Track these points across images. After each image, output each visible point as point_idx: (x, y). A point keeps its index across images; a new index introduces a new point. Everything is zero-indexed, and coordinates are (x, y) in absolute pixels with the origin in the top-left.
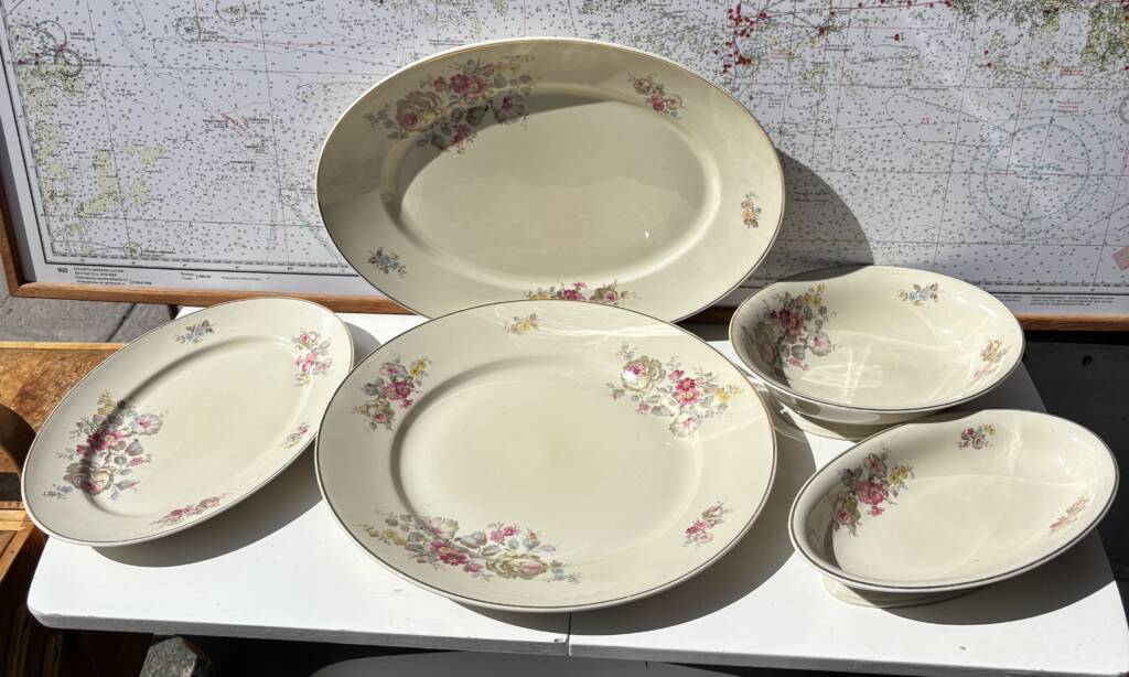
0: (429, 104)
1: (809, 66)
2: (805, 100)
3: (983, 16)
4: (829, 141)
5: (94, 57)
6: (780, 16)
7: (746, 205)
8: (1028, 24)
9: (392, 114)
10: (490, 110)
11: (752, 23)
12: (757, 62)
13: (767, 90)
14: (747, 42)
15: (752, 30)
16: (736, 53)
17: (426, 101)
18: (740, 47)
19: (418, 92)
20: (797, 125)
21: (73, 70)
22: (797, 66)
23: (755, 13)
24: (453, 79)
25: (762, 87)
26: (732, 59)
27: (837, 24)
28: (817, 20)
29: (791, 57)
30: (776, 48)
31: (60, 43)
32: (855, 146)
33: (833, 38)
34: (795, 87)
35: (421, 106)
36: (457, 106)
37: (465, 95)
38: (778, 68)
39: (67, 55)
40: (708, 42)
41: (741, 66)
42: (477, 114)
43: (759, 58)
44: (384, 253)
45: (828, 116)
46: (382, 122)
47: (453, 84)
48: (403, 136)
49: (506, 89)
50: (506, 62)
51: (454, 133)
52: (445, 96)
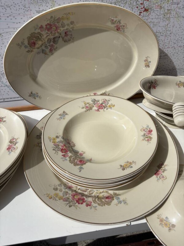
0: (39, 37)
1: (166, 11)
2: (164, 24)
4: (169, 38)
7: (146, 61)
9: (26, 43)
10: (61, 37)
12: (150, 10)
13: (153, 21)
14: (147, 3)
16: (144, 7)
17: (37, 36)
18: (145, 5)
19: (34, 33)
20: (161, 33)
22: (162, 11)
24: (46, 25)
25: (151, 20)
26: (142, 10)
29: (161, 8)
30: (157, 4)
32: (176, 39)
34: (161, 19)
35: (36, 38)
36: (49, 37)
37: (51, 32)
38: (156, 12)
40: (135, 4)
41: (145, 12)
42: (56, 39)
43: (151, 8)
44: (33, 93)
45: (170, 29)
46: (23, 46)
47: (46, 28)
48: (32, 51)
49: (65, 28)
50: (65, 16)
51: (49, 48)
52: (44, 33)
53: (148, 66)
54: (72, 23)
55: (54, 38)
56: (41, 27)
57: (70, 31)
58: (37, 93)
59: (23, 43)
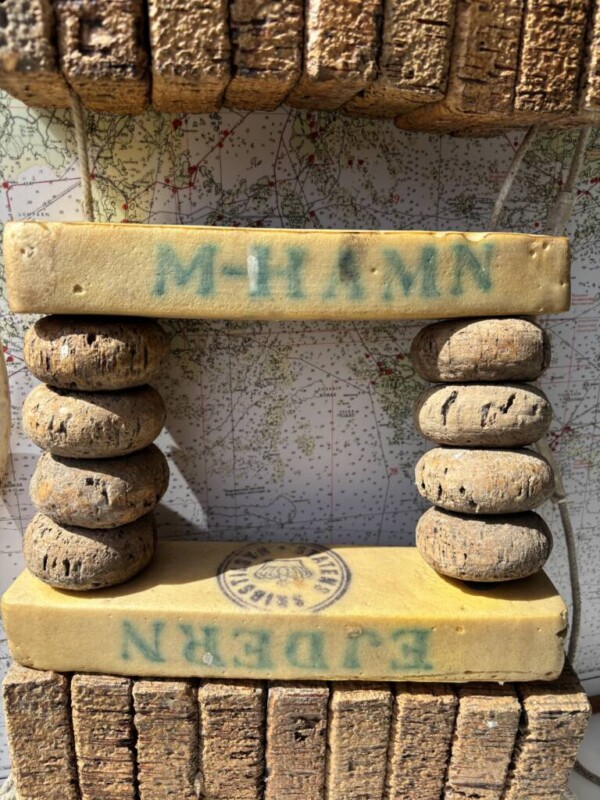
6: (582, 428)
11: (557, 437)
15: (557, 443)
20: (593, 529)
23: (560, 427)
29: (590, 465)
30: (578, 458)
34: (593, 493)
38: (579, 477)
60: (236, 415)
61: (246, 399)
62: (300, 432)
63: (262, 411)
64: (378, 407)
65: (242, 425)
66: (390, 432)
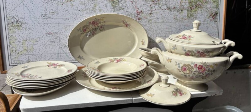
1: (149, 20)
2: (149, 25)
3: (173, 11)
4: (153, 32)
5: (24, 22)
6: (144, 12)
7: (142, 41)
8: (179, 12)
9: (82, 29)
10: (98, 28)
11: (140, 13)
12: (141, 19)
13: (143, 24)
14: (139, 16)
19: (86, 25)
20: (148, 29)
21: (19, 25)
22: (147, 20)
23: (140, 11)
26: (138, 19)
27: (152, 13)
28: (149, 12)
29: (146, 18)
30: (144, 17)
31: (17, 20)
32: (157, 33)
33: (152, 15)
34: (147, 23)
35: (87, 28)
36: (93, 28)
37: (94, 25)
38: (144, 20)
39: (19, 22)
40: (134, 16)
44: (80, 56)
45: (153, 28)
46: (80, 31)
47: (92, 23)
48: (83, 34)
49: (101, 24)
50: (101, 19)
51: (92, 33)
52: (91, 26)
53: (144, 44)
54: (104, 22)
55: (95, 29)
56: (90, 23)
57: (103, 26)
58: (83, 57)
59: (80, 29)
60: (90, 5)
61: (91, 3)
62: (99, 8)
63: (93, 5)
64: (111, 5)
65: (90, 6)
66: (113, 10)
